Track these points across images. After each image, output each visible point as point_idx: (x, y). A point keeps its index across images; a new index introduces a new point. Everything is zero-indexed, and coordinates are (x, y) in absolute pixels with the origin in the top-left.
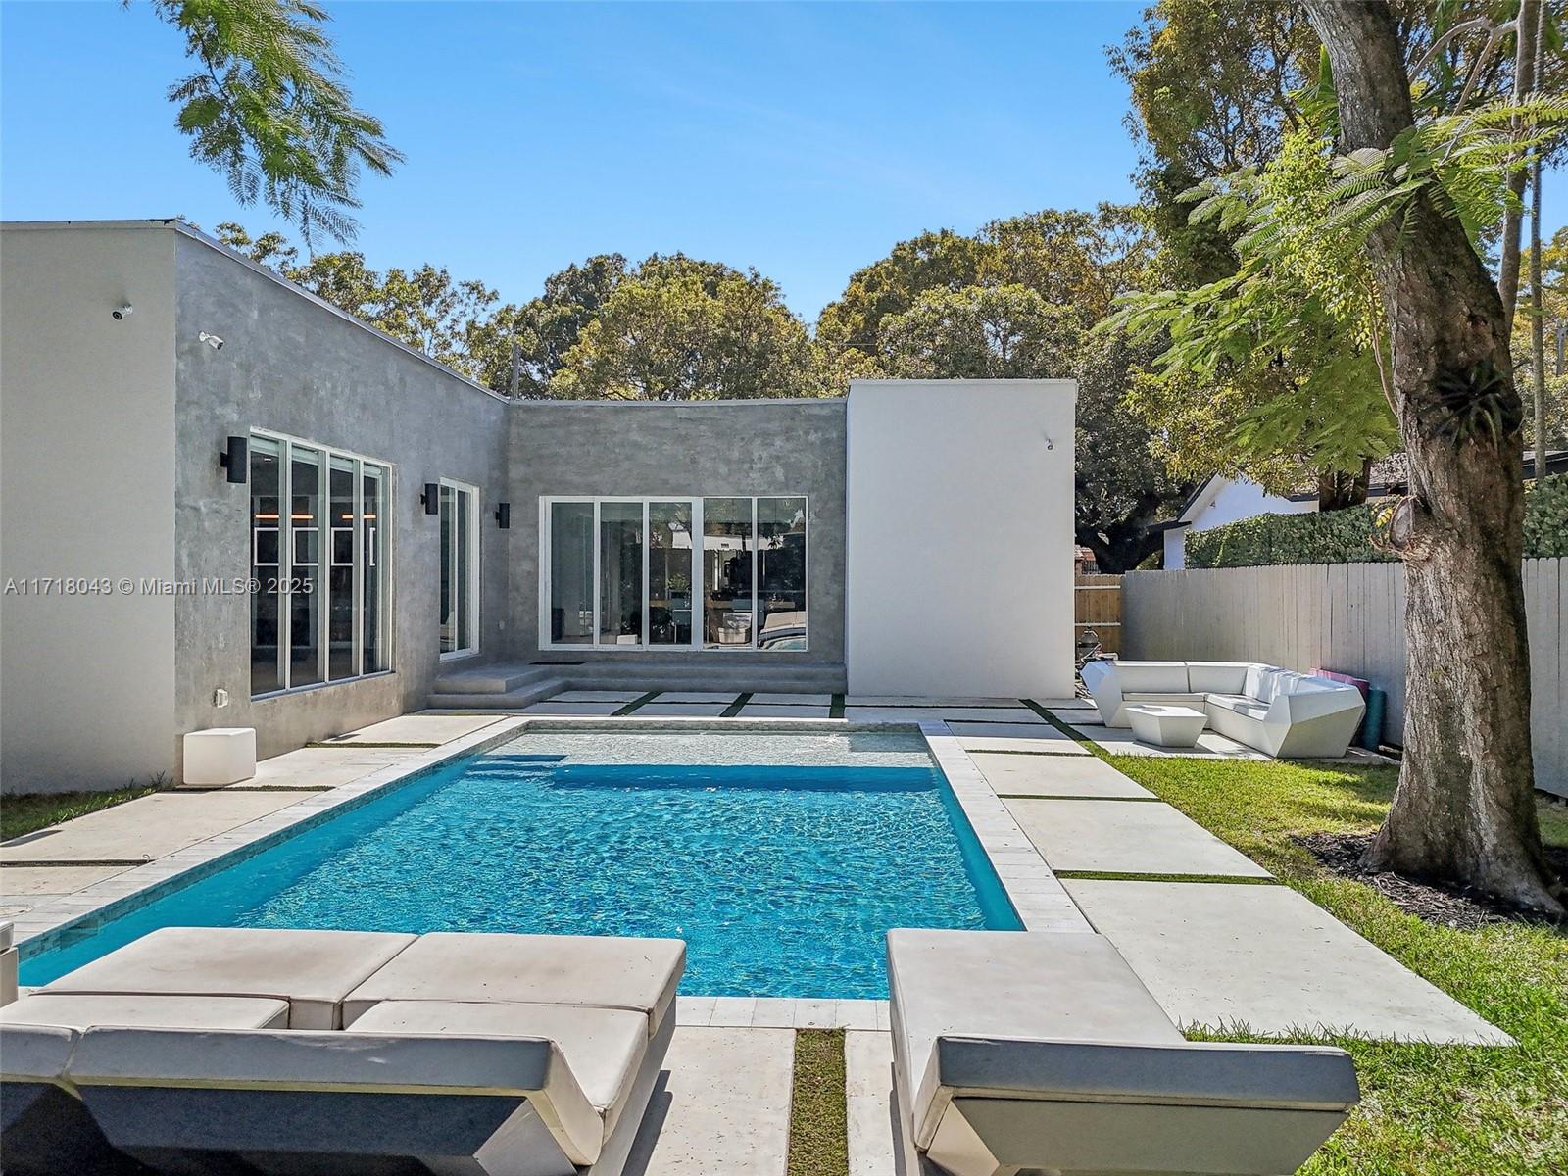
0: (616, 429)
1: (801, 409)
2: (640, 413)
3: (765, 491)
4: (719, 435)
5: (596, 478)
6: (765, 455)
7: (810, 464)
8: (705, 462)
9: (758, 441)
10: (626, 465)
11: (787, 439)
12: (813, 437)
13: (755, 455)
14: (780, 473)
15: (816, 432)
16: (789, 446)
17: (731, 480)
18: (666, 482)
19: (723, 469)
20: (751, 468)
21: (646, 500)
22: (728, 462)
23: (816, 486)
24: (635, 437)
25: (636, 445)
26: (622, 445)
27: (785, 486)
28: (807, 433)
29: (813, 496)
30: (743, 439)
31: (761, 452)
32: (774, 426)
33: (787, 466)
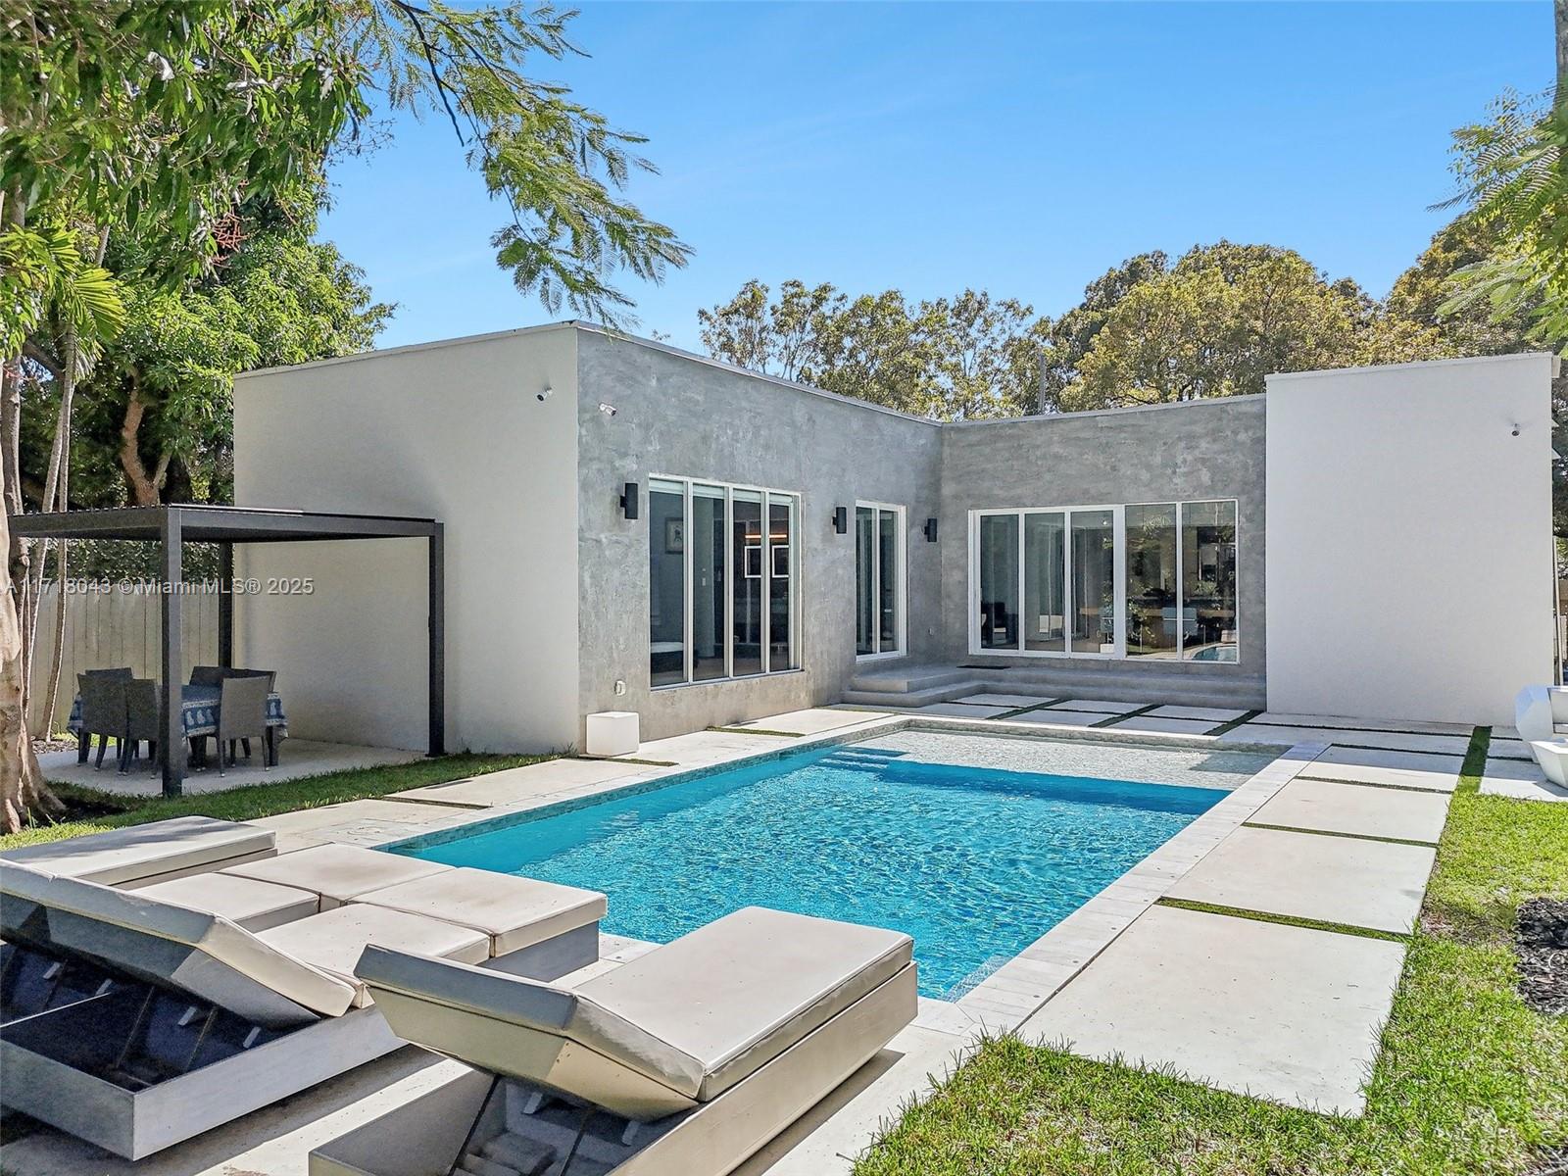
0: (1038, 443)
1: (1229, 408)
2: (1062, 425)
3: (1189, 496)
4: (1141, 441)
5: (1019, 491)
6: (1189, 458)
7: (1239, 465)
8: (1126, 470)
9: (1182, 444)
10: (1048, 477)
11: (1214, 441)
12: (1242, 437)
13: (1179, 460)
14: (1205, 477)
15: (1246, 430)
16: (1216, 447)
17: (1153, 486)
18: (1086, 492)
19: (1145, 476)
20: (1174, 472)
21: (1068, 510)
22: (1149, 467)
23: (1247, 488)
24: (1056, 449)
25: (1057, 457)
26: (1044, 457)
27: (1211, 489)
28: (1235, 433)
29: (1244, 498)
30: (1165, 444)
31: (1185, 455)
32: (1198, 429)
33: (1214, 470)
